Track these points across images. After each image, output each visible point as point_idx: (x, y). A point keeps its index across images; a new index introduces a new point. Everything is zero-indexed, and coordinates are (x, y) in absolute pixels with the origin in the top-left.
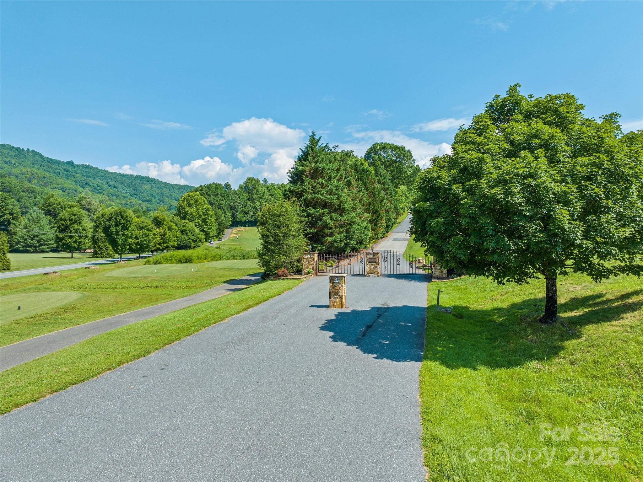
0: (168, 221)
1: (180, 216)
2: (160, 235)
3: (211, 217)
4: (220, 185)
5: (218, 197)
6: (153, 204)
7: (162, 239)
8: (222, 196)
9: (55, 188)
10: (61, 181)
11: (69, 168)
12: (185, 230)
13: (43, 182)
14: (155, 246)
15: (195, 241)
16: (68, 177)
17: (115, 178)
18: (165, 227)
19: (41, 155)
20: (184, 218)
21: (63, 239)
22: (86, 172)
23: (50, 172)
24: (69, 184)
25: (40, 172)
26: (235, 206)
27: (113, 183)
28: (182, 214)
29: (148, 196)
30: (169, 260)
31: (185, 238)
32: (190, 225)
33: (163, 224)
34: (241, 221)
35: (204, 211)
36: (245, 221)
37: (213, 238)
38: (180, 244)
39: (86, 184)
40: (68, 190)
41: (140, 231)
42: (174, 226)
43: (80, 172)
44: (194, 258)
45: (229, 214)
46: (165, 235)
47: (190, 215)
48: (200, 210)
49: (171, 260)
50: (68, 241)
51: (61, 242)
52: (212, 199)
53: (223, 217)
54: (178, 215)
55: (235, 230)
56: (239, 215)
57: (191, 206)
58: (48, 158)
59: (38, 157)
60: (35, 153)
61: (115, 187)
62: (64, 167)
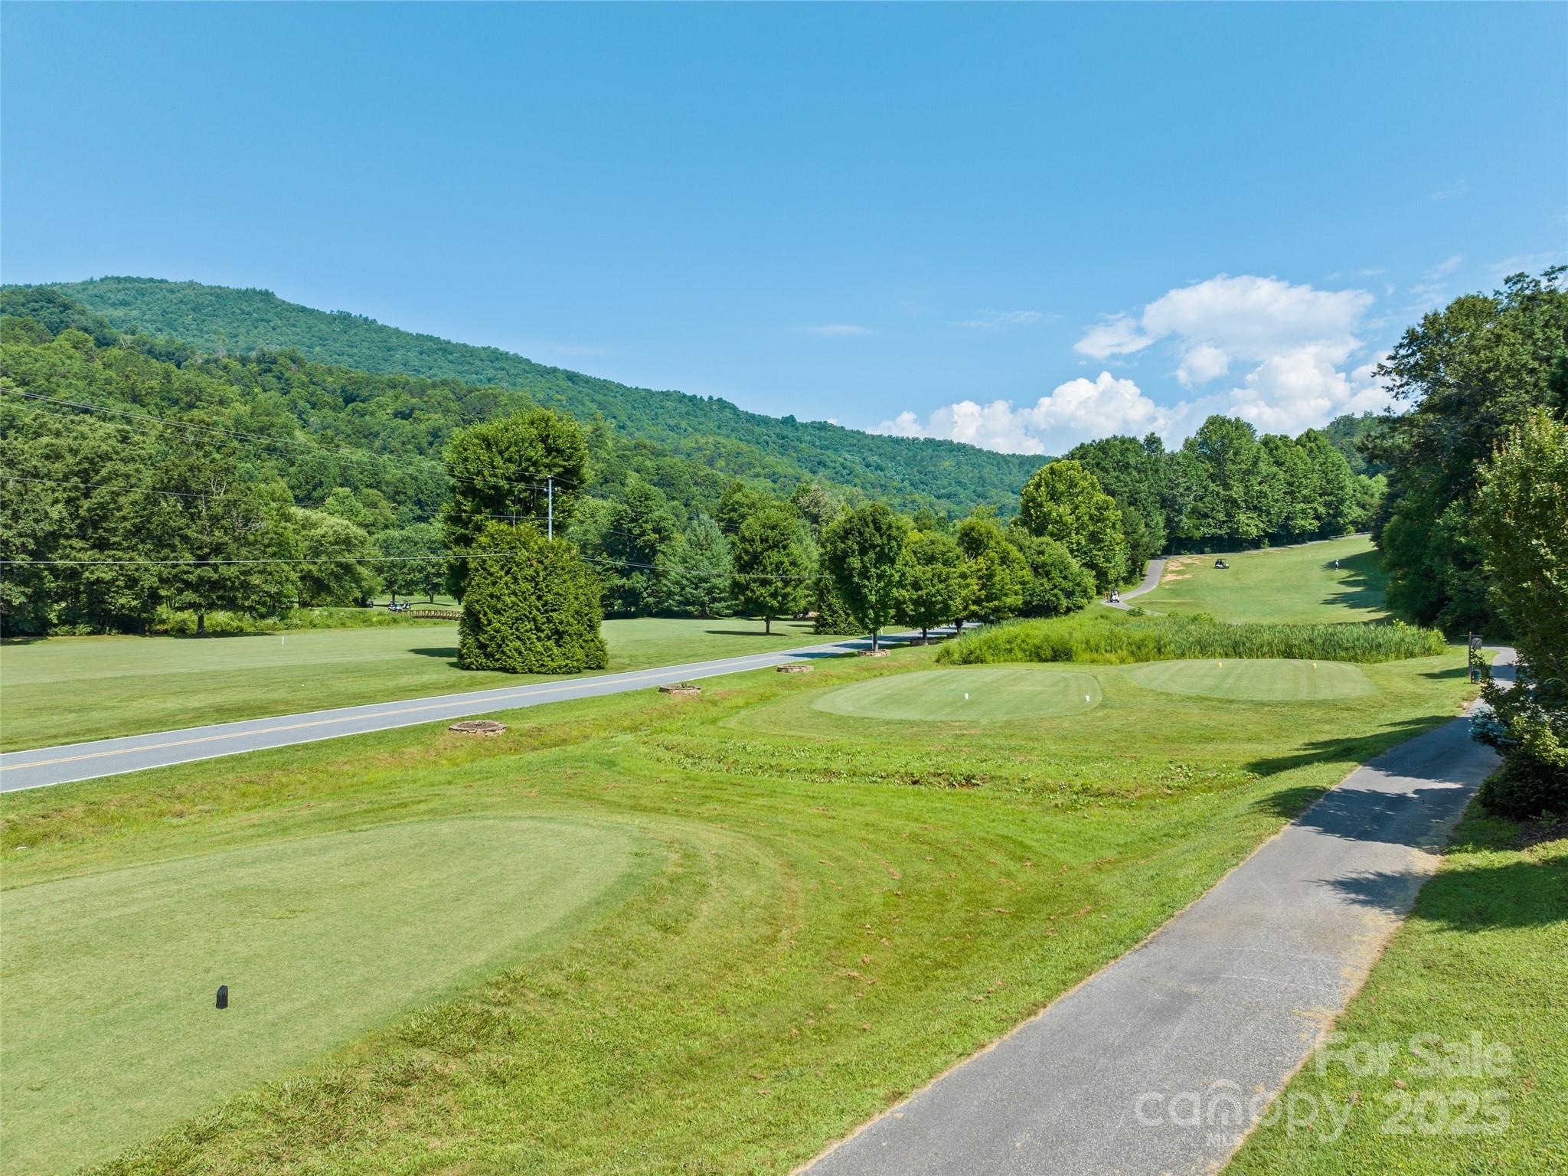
0: (1000, 539)
1: (1029, 527)
2: (980, 578)
3: (1114, 527)
4: (1133, 440)
5: (1129, 474)
6: (960, 503)
7: (984, 587)
8: (1139, 472)
9: (757, 475)
10: (770, 459)
11: (788, 432)
12: (1044, 564)
13: (735, 463)
14: (965, 608)
15: (1069, 594)
16: (783, 450)
17: (878, 447)
18: (993, 555)
19: (733, 408)
20: (1039, 531)
21: (747, 587)
22: (820, 438)
23: (748, 442)
24: (785, 466)
25: (731, 443)
26: (1175, 496)
27: (876, 458)
28: (1034, 520)
29: (950, 484)
30: (1006, 652)
31: (1042, 585)
32: (1057, 550)
33: (987, 547)
34: (1190, 539)
35: (1093, 511)
36: (1203, 538)
37: (1117, 586)
38: (1030, 602)
39: (819, 463)
40: (783, 479)
41: (927, 568)
42: (1015, 552)
43: (808, 438)
44: (1077, 647)
45: (1159, 519)
46: (991, 576)
47: (1056, 522)
48: (1083, 509)
49: (1010, 651)
50: (758, 593)
51: (743, 594)
52: (1112, 480)
53: (1142, 529)
54: (1024, 523)
55: (1175, 563)
56: (1186, 522)
57: (1058, 498)
58: (747, 413)
59: (728, 413)
60: (722, 404)
61: (879, 468)
62: (778, 431)
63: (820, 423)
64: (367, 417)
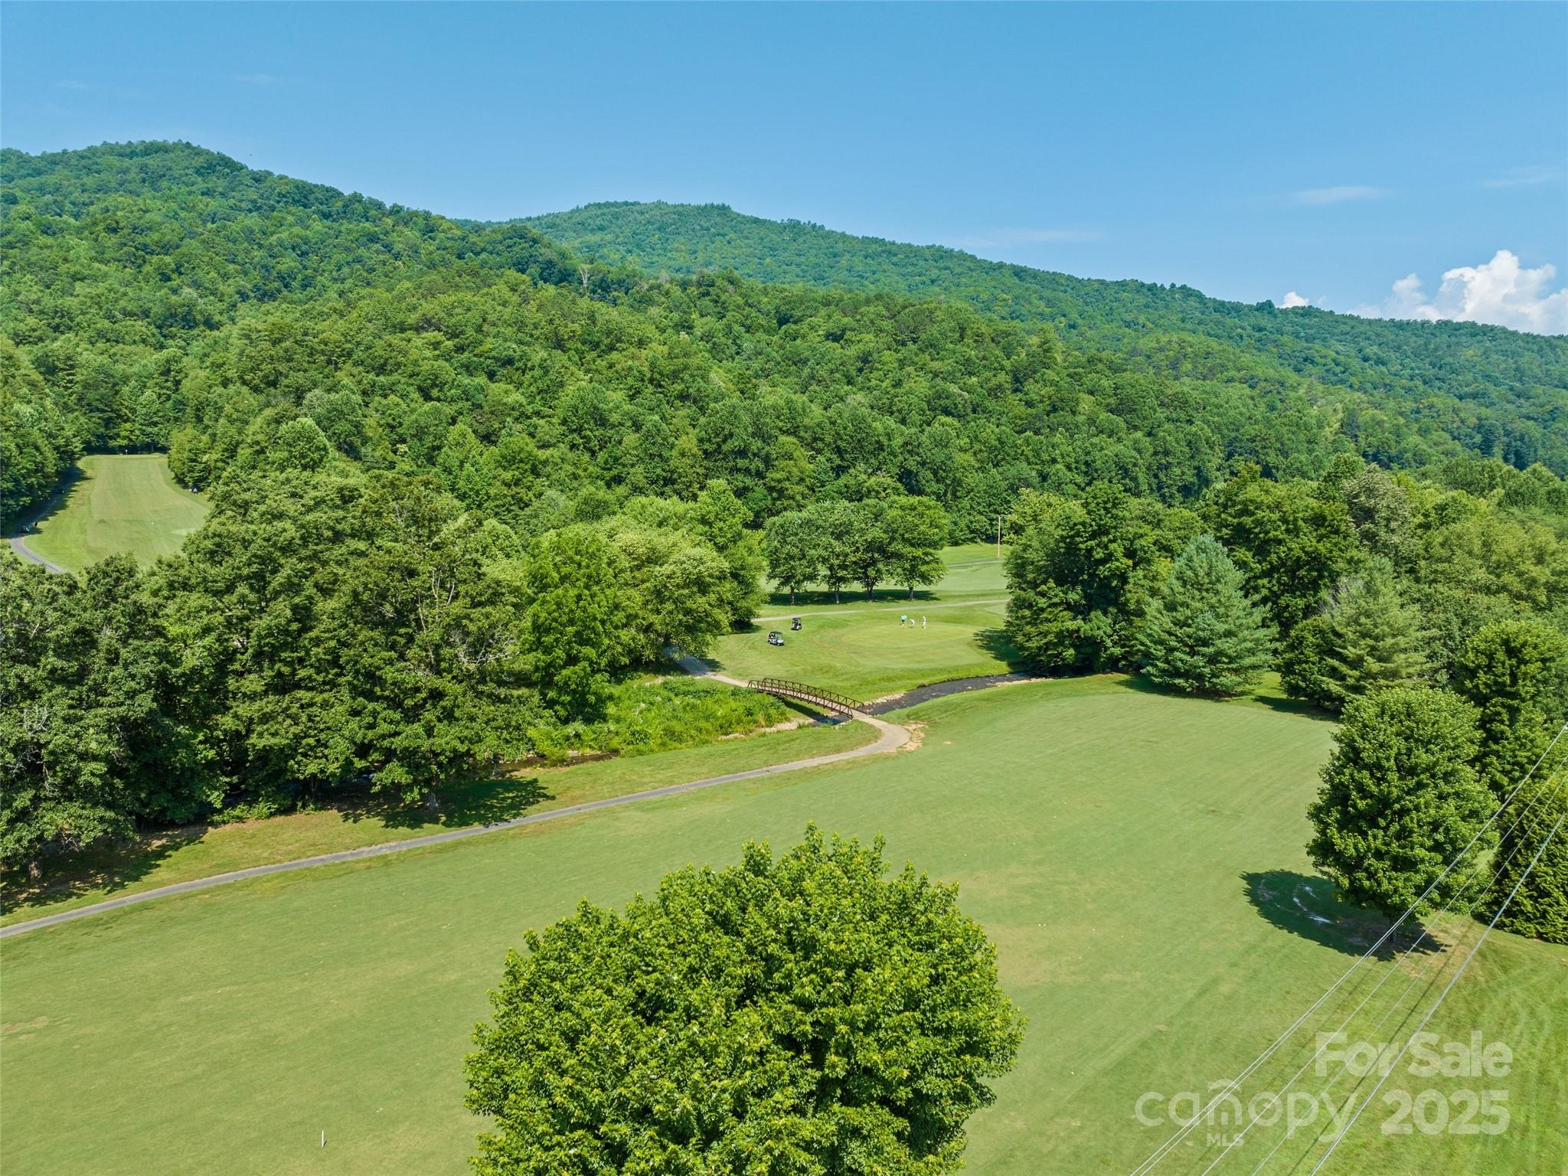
9: (1231, 380)
10: (1246, 359)
11: (1265, 321)
13: (1204, 365)
16: (1261, 345)
17: (1377, 335)
19: (1199, 296)
22: (1303, 327)
23: (1219, 337)
24: (1265, 366)
25: (1198, 341)
27: (1375, 348)
29: (1475, 380)
39: (1306, 360)
40: (1263, 384)
43: (1290, 328)
58: (1215, 300)
59: (1192, 302)
60: (1187, 292)
61: (1380, 362)
62: (1252, 321)
63: (1303, 308)
64: (798, 341)
